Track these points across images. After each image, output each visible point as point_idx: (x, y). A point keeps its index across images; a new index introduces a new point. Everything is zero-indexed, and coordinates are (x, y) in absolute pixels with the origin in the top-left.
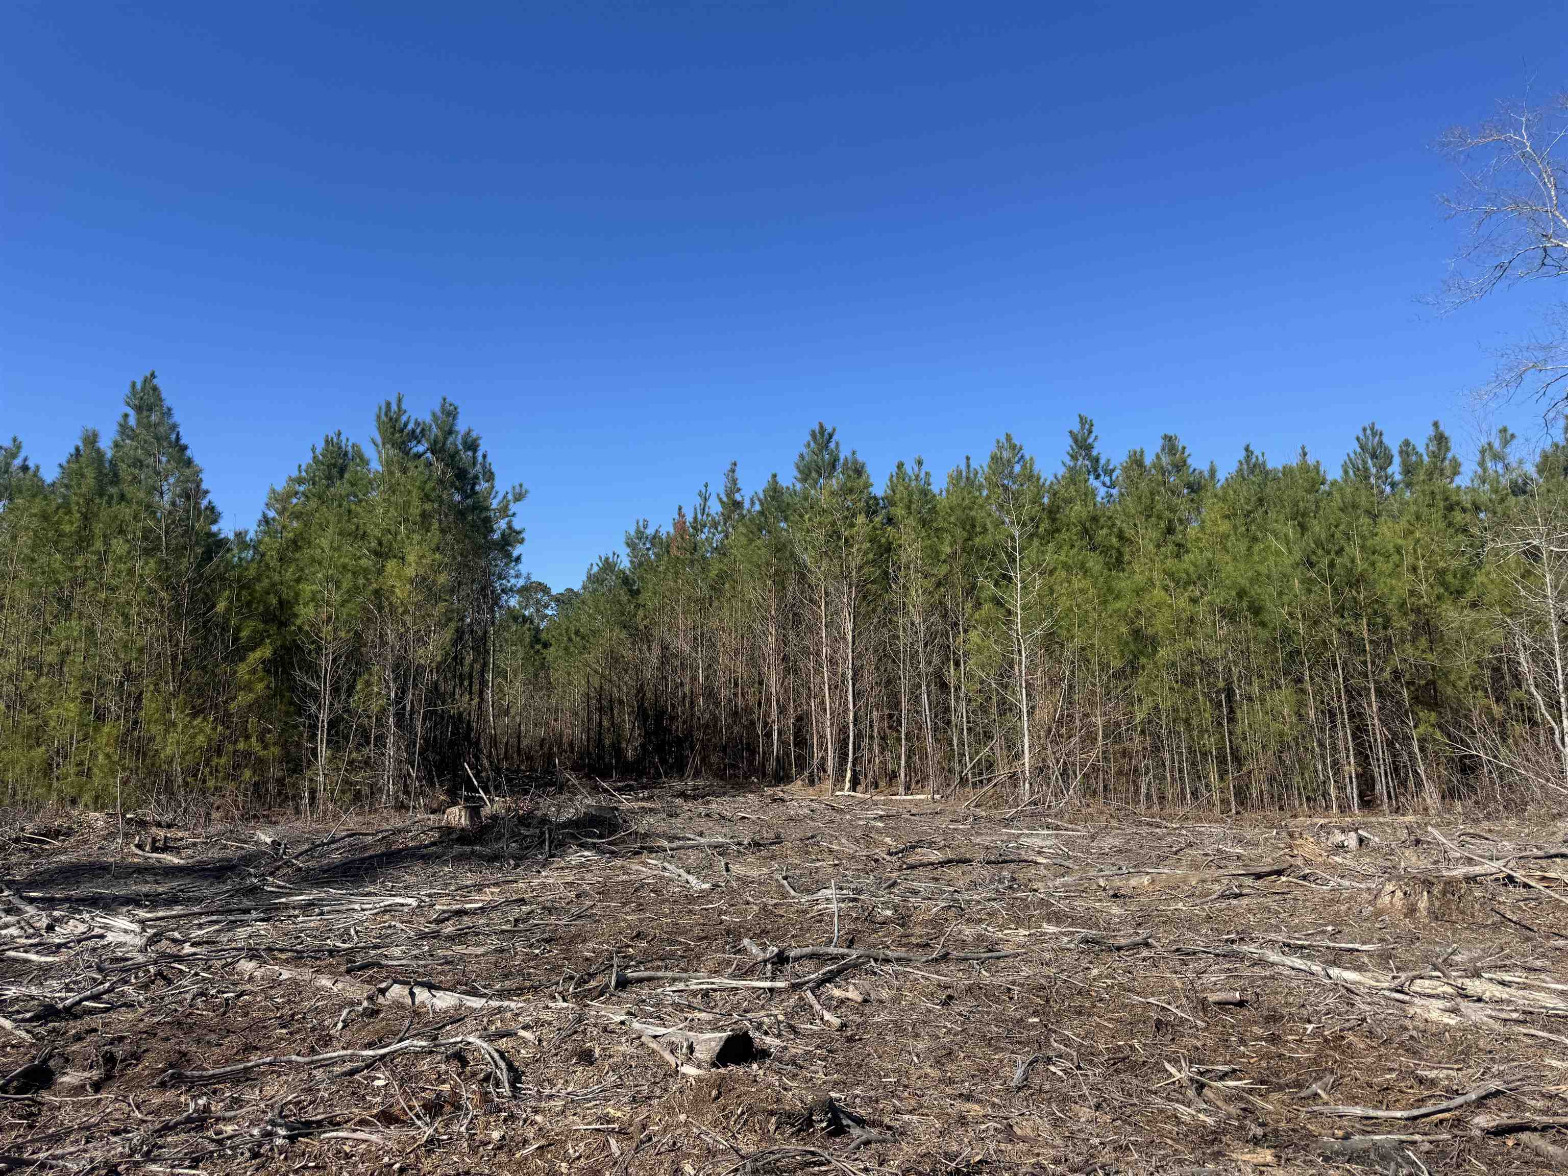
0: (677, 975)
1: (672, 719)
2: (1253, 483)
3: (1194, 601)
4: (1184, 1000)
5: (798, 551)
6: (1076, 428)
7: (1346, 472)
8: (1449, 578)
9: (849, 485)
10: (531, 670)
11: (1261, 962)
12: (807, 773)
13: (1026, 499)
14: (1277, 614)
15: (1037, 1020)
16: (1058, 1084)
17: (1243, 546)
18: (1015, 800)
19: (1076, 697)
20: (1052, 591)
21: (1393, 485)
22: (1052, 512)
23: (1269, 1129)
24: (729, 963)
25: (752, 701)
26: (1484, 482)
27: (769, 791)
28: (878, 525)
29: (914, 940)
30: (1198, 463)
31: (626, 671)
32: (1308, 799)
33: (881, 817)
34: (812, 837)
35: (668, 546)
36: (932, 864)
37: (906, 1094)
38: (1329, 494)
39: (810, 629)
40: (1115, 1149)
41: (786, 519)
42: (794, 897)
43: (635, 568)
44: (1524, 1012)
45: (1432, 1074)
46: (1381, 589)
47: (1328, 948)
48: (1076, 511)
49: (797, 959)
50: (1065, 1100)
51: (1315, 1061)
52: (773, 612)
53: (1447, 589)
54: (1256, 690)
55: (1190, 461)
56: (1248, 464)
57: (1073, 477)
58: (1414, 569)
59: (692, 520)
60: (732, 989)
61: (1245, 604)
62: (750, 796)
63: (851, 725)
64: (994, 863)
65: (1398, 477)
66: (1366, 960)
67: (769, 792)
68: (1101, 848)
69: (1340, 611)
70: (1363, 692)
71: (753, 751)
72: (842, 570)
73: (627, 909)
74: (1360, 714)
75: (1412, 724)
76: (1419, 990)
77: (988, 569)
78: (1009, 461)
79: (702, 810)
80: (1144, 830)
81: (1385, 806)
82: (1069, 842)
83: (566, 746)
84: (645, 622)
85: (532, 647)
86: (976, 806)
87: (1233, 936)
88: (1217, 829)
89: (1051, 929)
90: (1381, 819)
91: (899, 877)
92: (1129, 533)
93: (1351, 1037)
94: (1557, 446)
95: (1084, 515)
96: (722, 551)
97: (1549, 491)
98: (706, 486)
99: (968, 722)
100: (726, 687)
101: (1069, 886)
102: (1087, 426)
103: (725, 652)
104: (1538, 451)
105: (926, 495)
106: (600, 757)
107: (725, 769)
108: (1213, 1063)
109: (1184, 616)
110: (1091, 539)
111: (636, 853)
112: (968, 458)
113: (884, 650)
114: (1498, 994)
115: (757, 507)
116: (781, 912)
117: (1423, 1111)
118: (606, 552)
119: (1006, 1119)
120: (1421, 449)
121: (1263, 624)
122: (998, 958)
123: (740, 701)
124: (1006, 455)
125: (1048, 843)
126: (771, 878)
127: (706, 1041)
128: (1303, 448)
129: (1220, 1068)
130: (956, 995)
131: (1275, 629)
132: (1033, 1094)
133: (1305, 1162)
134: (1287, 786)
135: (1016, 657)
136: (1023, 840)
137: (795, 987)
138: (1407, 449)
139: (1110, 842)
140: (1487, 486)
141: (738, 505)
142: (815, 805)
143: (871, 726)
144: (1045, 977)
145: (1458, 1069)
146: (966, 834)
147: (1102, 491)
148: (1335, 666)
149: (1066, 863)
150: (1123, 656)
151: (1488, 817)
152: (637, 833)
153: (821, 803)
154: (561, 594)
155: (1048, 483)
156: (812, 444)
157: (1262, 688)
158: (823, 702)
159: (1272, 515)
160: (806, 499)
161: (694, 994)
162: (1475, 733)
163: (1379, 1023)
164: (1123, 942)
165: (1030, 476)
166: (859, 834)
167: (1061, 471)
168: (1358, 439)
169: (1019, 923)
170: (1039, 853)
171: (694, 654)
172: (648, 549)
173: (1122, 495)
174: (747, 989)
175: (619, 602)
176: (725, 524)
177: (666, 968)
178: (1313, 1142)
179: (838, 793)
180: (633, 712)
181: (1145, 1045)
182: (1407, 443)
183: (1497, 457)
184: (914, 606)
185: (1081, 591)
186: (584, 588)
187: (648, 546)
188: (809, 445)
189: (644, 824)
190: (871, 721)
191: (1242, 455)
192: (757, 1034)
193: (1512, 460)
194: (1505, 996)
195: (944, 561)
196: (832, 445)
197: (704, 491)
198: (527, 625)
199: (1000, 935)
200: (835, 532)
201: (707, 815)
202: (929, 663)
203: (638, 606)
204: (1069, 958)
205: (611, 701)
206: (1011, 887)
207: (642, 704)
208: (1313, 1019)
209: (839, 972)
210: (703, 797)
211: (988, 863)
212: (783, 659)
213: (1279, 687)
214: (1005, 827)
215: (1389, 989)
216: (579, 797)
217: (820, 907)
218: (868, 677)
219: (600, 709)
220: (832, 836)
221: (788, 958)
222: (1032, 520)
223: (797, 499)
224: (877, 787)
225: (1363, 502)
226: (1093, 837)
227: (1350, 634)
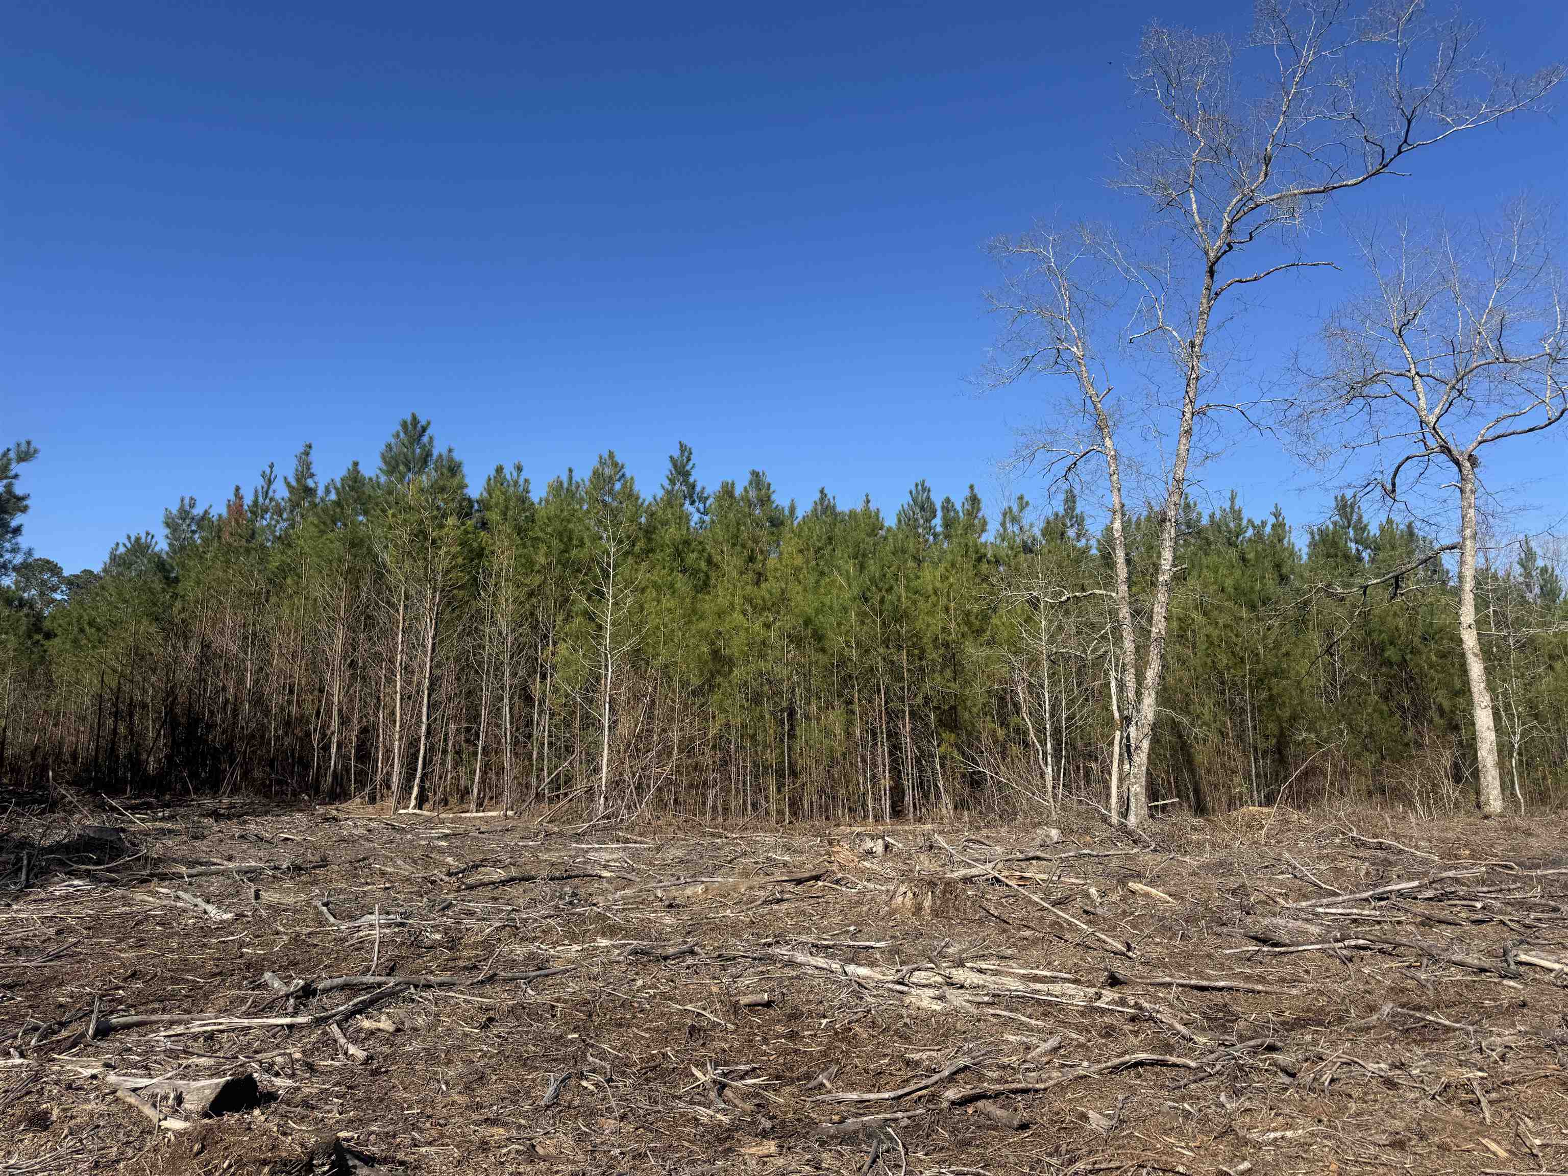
0: (176, 1018)
1: (210, 727)
2: (825, 523)
3: (767, 626)
4: (718, 1006)
5: (376, 548)
6: (676, 454)
7: (900, 521)
8: (972, 618)
9: (441, 483)
10: (26, 664)
11: (791, 963)
12: (367, 790)
13: (623, 517)
14: (836, 641)
15: (576, 1036)
16: (588, 1099)
17: (812, 580)
18: (589, 814)
19: (656, 713)
20: (642, 609)
21: (935, 536)
22: (649, 532)
23: (777, 1121)
24: (243, 1000)
25: (309, 709)
26: (1003, 540)
27: (320, 810)
28: (470, 529)
29: (461, 963)
30: (781, 500)
31: (154, 671)
32: (850, 809)
33: (447, 836)
34: (364, 859)
35: (220, 530)
36: (493, 883)
37: (428, 1125)
38: (885, 538)
39: (384, 633)
40: (634, 1158)
41: (366, 513)
42: (333, 925)
43: (175, 552)
44: (994, 995)
45: (917, 1056)
46: (919, 625)
47: (849, 946)
48: (671, 533)
49: (326, 991)
50: (592, 1113)
51: (825, 1054)
52: (342, 613)
53: (970, 628)
54: (813, 708)
55: (773, 497)
56: (822, 505)
57: (670, 499)
58: (947, 609)
59: (250, 503)
60: (243, 1029)
61: (809, 631)
62: (298, 815)
63: (423, 738)
64: (558, 879)
65: (939, 529)
66: (878, 956)
67: (322, 811)
68: (664, 860)
69: (886, 643)
70: (899, 714)
71: (307, 766)
72: (426, 573)
73: (123, 945)
74: (896, 734)
75: (935, 743)
76: (915, 980)
77: (582, 583)
78: (610, 477)
79: (236, 831)
80: (706, 841)
81: (911, 816)
82: (636, 855)
83: (67, 757)
84: (183, 616)
85: (30, 637)
86: (549, 822)
87: (769, 940)
88: (769, 838)
89: (603, 942)
90: (906, 828)
91: (455, 899)
92: (717, 558)
93: (857, 1028)
94: (1057, 515)
95: (678, 538)
96: (285, 541)
97: (1050, 552)
98: (272, 466)
99: (550, 736)
100: (279, 693)
101: (628, 898)
102: (686, 454)
103: (281, 654)
104: (1042, 517)
105: (523, 502)
106: (113, 770)
107: (270, 786)
108: (737, 1064)
109: (758, 639)
110: (682, 561)
111: (143, 881)
112: (571, 471)
113: (467, 659)
114: (976, 981)
115: (333, 496)
116: (315, 941)
117: (906, 1090)
118: (138, 531)
119: (530, 1139)
120: (958, 507)
121: (823, 650)
122: (547, 976)
123: (294, 709)
124: (607, 471)
125: (615, 856)
126: (309, 904)
127: (198, 1089)
128: (867, 496)
129: (742, 1067)
130: (497, 1017)
131: (832, 655)
132: (561, 1111)
133: (803, 1149)
134: (833, 797)
135: (603, 672)
136: (591, 855)
137: (319, 1022)
138: (948, 505)
139: (674, 853)
140: (1006, 544)
141: (310, 492)
142: (372, 825)
143: (445, 740)
144: (591, 991)
145: (939, 1050)
146: (534, 851)
147: (696, 517)
148: (879, 691)
149: (629, 876)
150: (702, 674)
151: (987, 826)
152: (146, 858)
153: (380, 822)
154: (76, 576)
155: (646, 503)
156: (402, 435)
157: (819, 708)
158: (393, 713)
159: (838, 553)
160: (390, 493)
161: (195, 1037)
162: (982, 752)
163: (880, 1013)
164: (671, 951)
165: (631, 496)
166: (418, 854)
167: (660, 493)
168: (911, 493)
169: (573, 939)
170: (605, 867)
171: (241, 655)
172: (194, 532)
173: (713, 522)
174: (262, 1027)
175: (150, 589)
176: (292, 511)
177: (164, 1010)
178: (813, 1129)
179: (401, 811)
180: (159, 718)
181: (677, 1051)
182: (948, 500)
183: (1014, 520)
184: (502, 616)
185: (669, 610)
186: (105, 570)
187: (194, 528)
188: (398, 435)
189: (157, 849)
190: (446, 734)
191: (818, 496)
192: (266, 1076)
193: (1025, 523)
194: (981, 982)
195: (539, 572)
196: (425, 439)
197: (268, 472)
198: (26, 610)
199: (552, 952)
200: (421, 531)
201: (242, 837)
202: (514, 675)
203: (175, 596)
204: (617, 971)
205: (130, 704)
206: (571, 903)
207: (172, 710)
208: (828, 1014)
209: (372, 1002)
210: (239, 817)
211: (552, 879)
212: (350, 665)
213: (833, 708)
214: (576, 842)
215: (893, 982)
216: (77, 816)
217: (361, 934)
218: (446, 688)
219: (116, 714)
220: (387, 857)
221: (315, 990)
222: (629, 537)
223: (380, 492)
224: (446, 804)
225: (911, 546)
226: (658, 849)
227: (893, 663)
